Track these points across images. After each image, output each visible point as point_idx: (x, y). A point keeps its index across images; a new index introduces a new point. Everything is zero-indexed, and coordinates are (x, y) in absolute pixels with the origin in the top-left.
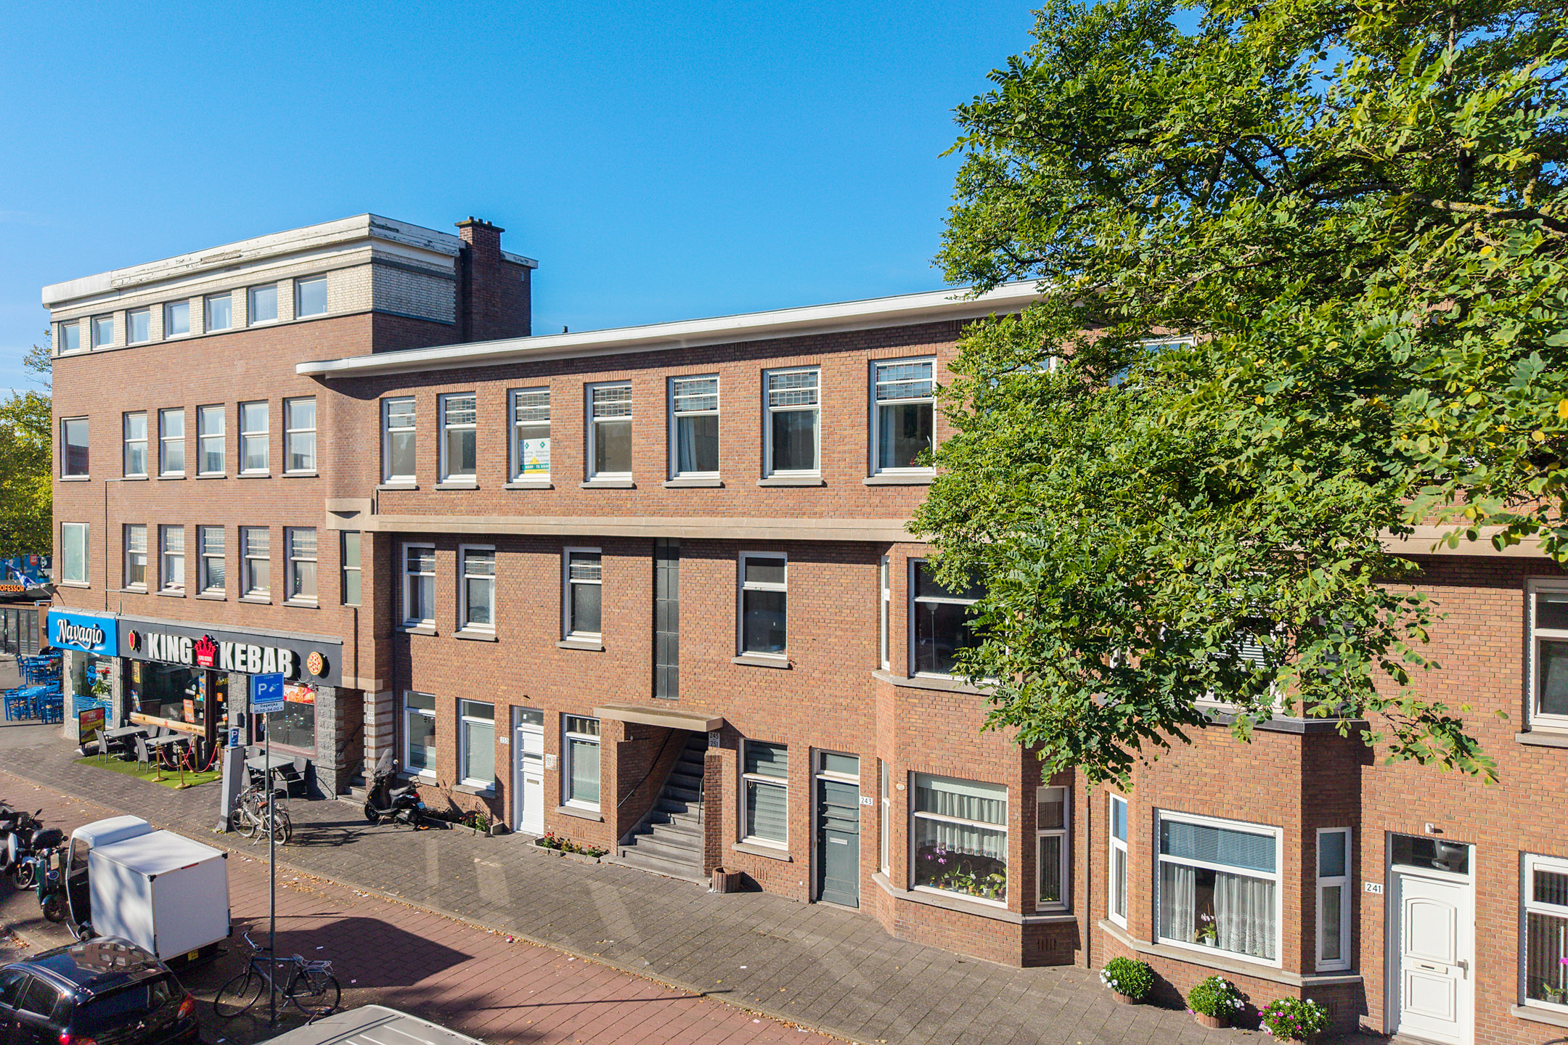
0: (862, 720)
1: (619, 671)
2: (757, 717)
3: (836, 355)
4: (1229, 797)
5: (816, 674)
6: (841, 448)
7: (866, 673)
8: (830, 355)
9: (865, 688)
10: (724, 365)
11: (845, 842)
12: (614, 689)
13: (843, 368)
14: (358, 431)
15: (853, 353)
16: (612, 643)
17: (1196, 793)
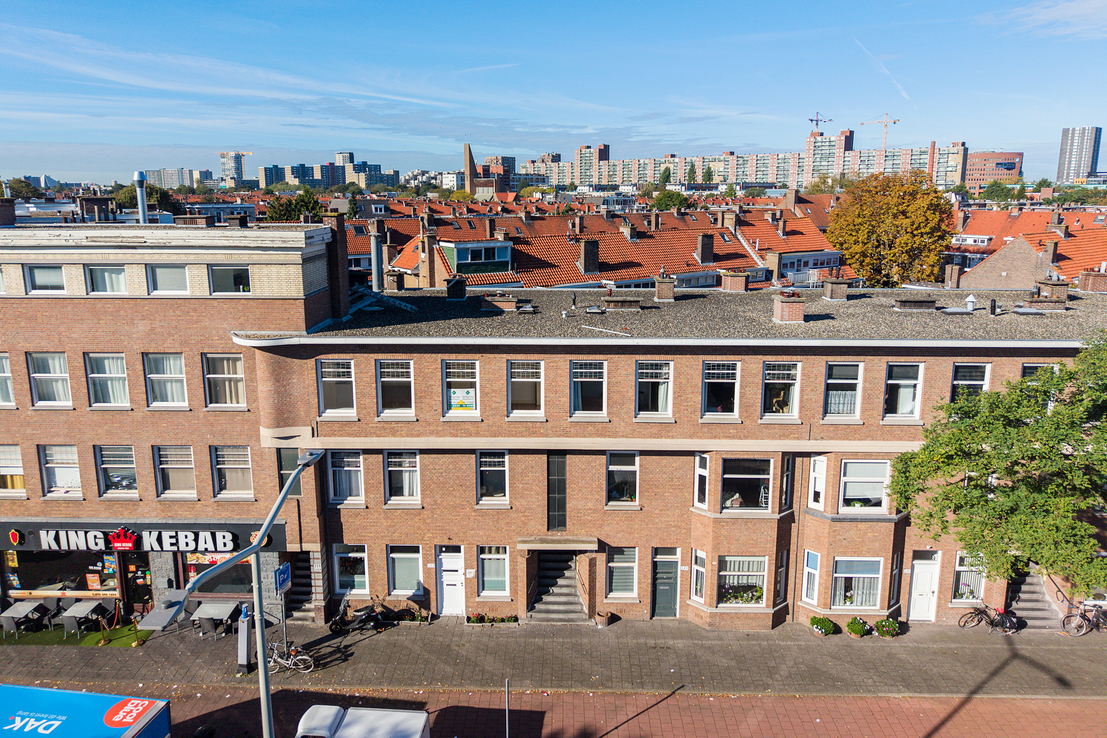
0: (684, 531)
1: (523, 519)
2: (619, 535)
3: (684, 356)
4: (865, 549)
5: (657, 511)
6: (686, 404)
7: (686, 509)
8: (680, 356)
9: (686, 516)
10: (611, 356)
11: (668, 588)
12: (519, 529)
13: (687, 363)
14: (295, 381)
15: (694, 356)
16: (517, 504)
17: (852, 549)
